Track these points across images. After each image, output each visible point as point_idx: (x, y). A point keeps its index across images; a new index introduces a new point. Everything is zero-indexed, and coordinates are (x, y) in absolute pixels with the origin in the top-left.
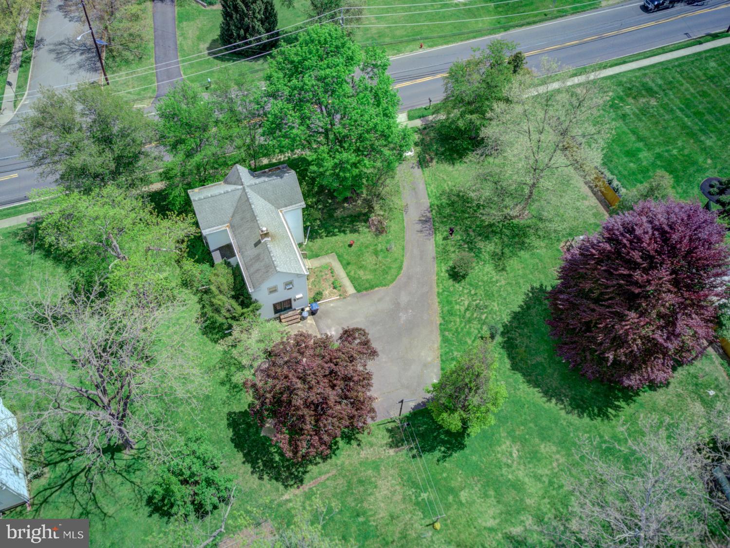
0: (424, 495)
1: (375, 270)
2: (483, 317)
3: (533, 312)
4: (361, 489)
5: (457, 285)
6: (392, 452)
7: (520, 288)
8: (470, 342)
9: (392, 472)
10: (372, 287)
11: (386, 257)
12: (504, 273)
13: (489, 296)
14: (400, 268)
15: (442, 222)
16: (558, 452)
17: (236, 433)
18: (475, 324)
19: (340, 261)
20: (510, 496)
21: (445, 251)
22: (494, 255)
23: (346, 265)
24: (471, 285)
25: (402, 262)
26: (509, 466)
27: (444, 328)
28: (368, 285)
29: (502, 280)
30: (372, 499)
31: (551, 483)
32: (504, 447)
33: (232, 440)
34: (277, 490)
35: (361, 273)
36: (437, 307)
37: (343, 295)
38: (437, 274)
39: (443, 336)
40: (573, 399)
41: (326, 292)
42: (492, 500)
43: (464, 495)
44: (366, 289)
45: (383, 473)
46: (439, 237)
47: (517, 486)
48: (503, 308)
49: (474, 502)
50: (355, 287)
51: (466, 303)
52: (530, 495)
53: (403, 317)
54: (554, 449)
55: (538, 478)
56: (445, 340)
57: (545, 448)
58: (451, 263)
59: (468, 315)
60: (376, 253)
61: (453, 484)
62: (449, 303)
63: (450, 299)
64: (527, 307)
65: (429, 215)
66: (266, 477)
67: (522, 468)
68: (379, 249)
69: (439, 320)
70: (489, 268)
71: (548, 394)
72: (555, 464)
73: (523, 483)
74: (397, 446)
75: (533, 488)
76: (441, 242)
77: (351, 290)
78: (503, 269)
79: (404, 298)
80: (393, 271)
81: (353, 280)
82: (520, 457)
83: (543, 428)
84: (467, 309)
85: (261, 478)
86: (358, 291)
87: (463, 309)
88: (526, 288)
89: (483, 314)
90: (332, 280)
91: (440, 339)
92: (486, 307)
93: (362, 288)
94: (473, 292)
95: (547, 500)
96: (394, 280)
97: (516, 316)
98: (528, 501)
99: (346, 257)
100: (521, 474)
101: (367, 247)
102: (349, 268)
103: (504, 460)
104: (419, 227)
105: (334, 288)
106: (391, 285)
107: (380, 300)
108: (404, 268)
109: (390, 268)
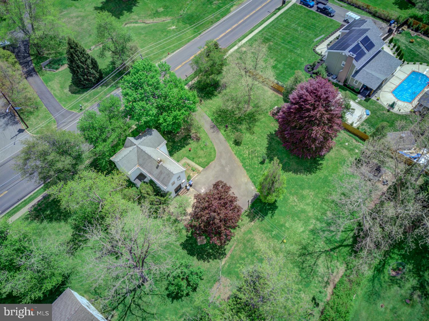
0: (274, 233)
1: (206, 156)
2: (256, 155)
3: (273, 144)
4: (250, 243)
5: (240, 147)
6: (252, 223)
7: (263, 137)
8: (257, 167)
9: (257, 231)
10: (209, 163)
11: (206, 149)
12: (255, 134)
13: (254, 145)
14: (215, 150)
15: (220, 125)
16: (310, 191)
17: (188, 250)
18: (255, 159)
19: (190, 159)
20: (303, 216)
21: (228, 136)
22: (247, 129)
23: (193, 159)
24: (245, 145)
25: (214, 148)
26: (296, 206)
27: (244, 166)
28: (206, 163)
29: (255, 137)
30: (256, 245)
31: (313, 204)
32: (291, 200)
33: (188, 254)
34: (218, 262)
35: (201, 160)
36: (237, 159)
37: (199, 172)
38: (230, 146)
39: (246, 169)
40: (305, 169)
41: (191, 175)
42: (298, 221)
43: (287, 225)
44: (207, 165)
45: (254, 233)
46: (222, 131)
47: (303, 211)
48: (262, 148)
49: (292, 225)
50: (202, 167)
51: (247, 152)
52: (309, 212)
53: (227, 169)
54: (308, 191)
55: (308, 204)
56: (248, 170)
57: (305, 192)
58: (233, 140)
59: (250, 156)
60: (202, 149)
61: (281, 223)
62: (241, 155)
63: (240, 154)
64: (270, 143)
65: (213, 124)
66: (210, 260)
67: (301, 203)
68: (202, 147)
69: (241, 164)
70: (248, 135)
71: (296, 172)
72: (311, 196)
73: (305, 209)
74: (253, 220)
75: (309, 209)
76: (224, 133)
77: (201, 169)
78: (254, 133)
79: (223, 162)
80: (213, 153)
81: (199, 164)
82: (298, 200)
83: (300, 185)
84: (249, 155)
85: (209, 262)
86: (204, 168)
87: (247, 155)
88: (266, 136)
89: (255, 154)
90: (191, 168)
91: (245, 171)
92: (255, 150)
93: (205, 165)
94: (247, 147)
95: (315, 211)
96: (215, 156)
97: (268, 149)
98: (310, 215)
99: (191, 156)
100: (302, 206)
101: (197, 148)
102: (195, 160)
103: (294, 204)
104: (212, 130)
105: (193, 171)
106: (215, 159)
107: (215, 167)
108: (216, 150)
109: (211, 152)
